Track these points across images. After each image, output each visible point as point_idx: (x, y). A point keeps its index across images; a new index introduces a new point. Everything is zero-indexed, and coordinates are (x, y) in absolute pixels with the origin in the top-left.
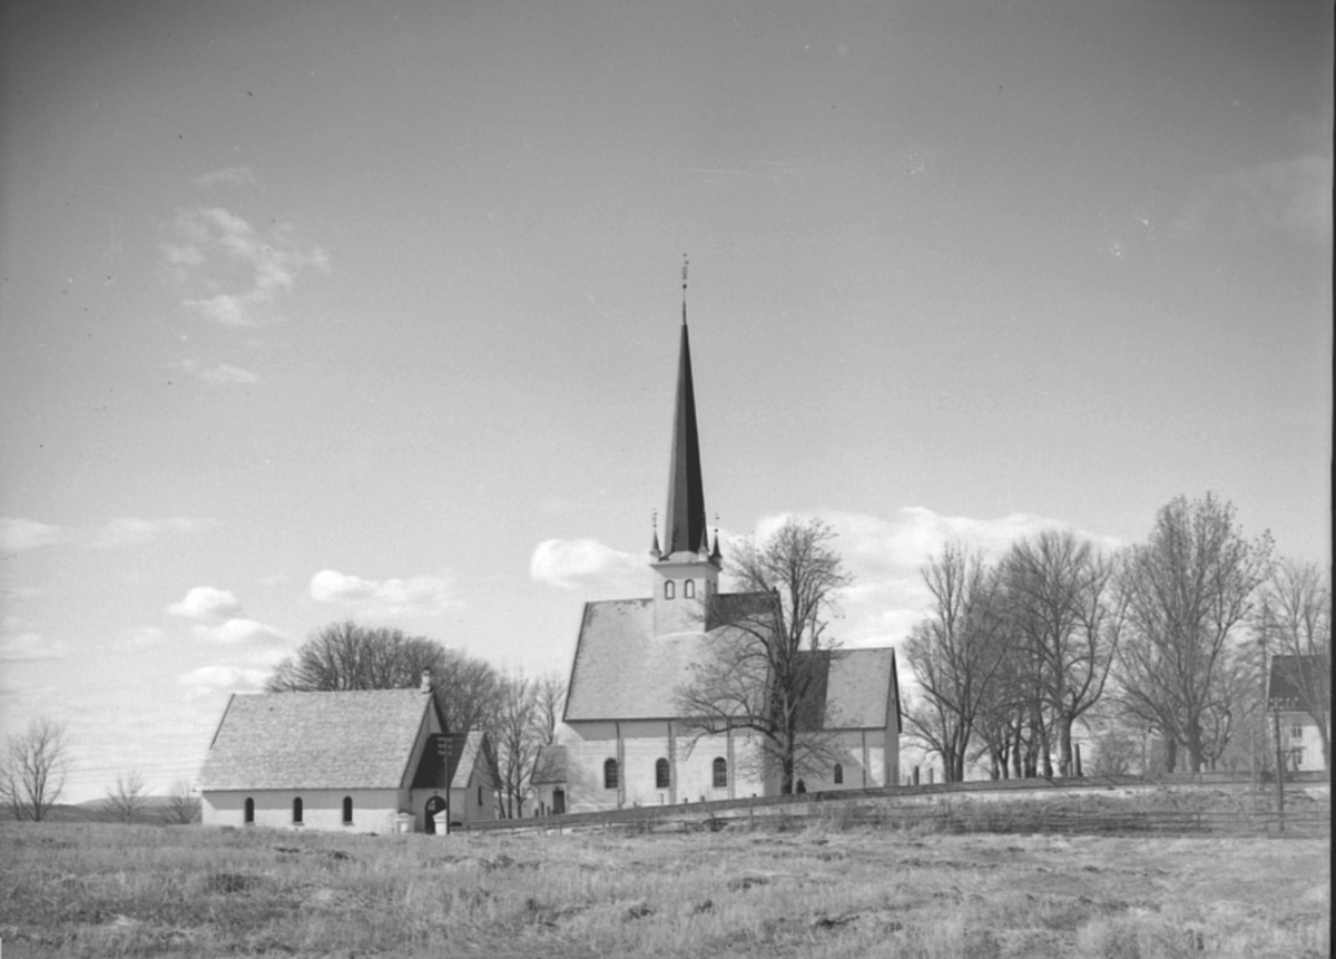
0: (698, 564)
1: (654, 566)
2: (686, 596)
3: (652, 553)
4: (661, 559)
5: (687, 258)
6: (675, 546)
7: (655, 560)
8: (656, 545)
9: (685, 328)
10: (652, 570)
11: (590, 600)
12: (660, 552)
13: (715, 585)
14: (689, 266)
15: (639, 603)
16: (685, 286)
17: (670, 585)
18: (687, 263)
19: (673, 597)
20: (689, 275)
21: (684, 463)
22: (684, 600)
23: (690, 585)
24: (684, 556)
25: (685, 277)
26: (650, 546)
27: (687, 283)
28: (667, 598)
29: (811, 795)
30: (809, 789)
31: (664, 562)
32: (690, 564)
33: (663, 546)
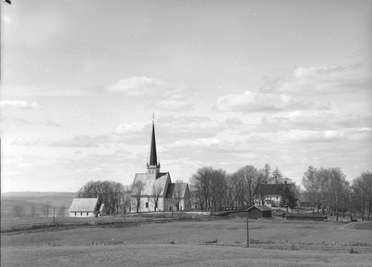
0: (155, 168)
2: (153, 173)
3: (147, 166)
6: (151, 164)
7: (147, 167)
8: (148, 164)
9: (153, 125)
10: (147, 169)
11: (137, 173)
13: (159, 171)
15: (145, 174)
17: (150, 171)
19: (150, 174)
21: (153, 149)
23: (153, 171)
24: (152, 166)
25: (153, 116)
26: (146, 164)
28: (149, 174)
31: (149, 167)
32: (153, 168)
33: (149, 164)
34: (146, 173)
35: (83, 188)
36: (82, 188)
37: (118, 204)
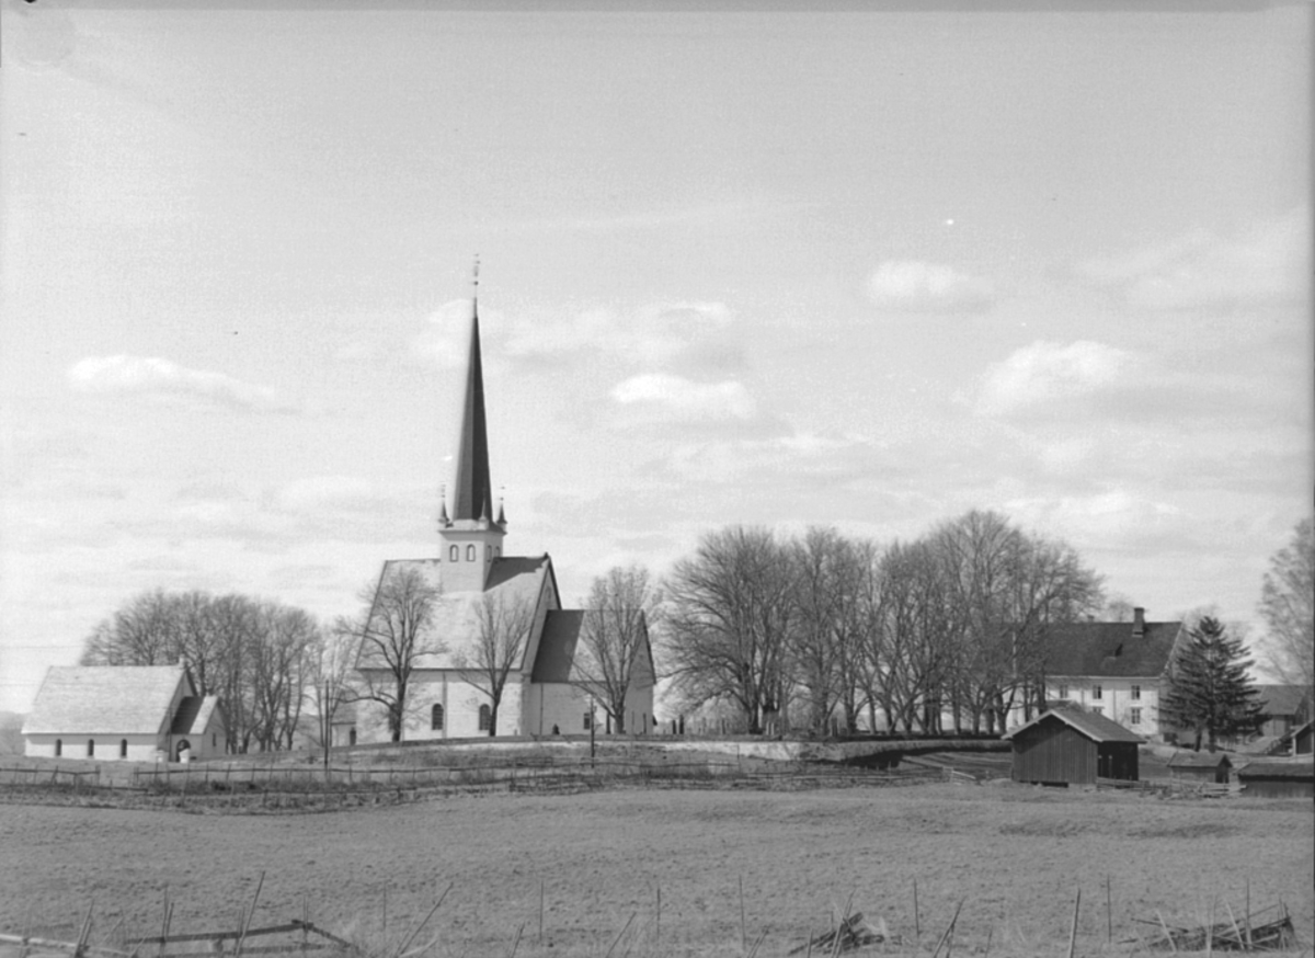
0: (478, 532)
1: (442, 533)
2: (468, 559)
3: (441, 521)
4: (448, 526)
5: (479, 258)
6: (460, 515)
7: (442, 527)
8: (444, 513)
9: (476, 321)
10: (439, 536)
11: (389, 559)
12: (447, 520)
13: (499, 549)
15: (431, 563)
16: (476, 283)
17: (454, 550)
18: (478, 262)
19: (456, 561)
20: (480, 273)
21: (471, 441)
22: (466, 563)
23: (471, 549)
24: (467, 524)
26: (438, 514)
27: (478, 279)
28: (452, 561)
29: (564, 736)
30: (561, 732)
31: (450, 529)
32: (471, 532)
33: (450, 514)
34: (436, 557)
35: (113, 625)
36: (104, 625)
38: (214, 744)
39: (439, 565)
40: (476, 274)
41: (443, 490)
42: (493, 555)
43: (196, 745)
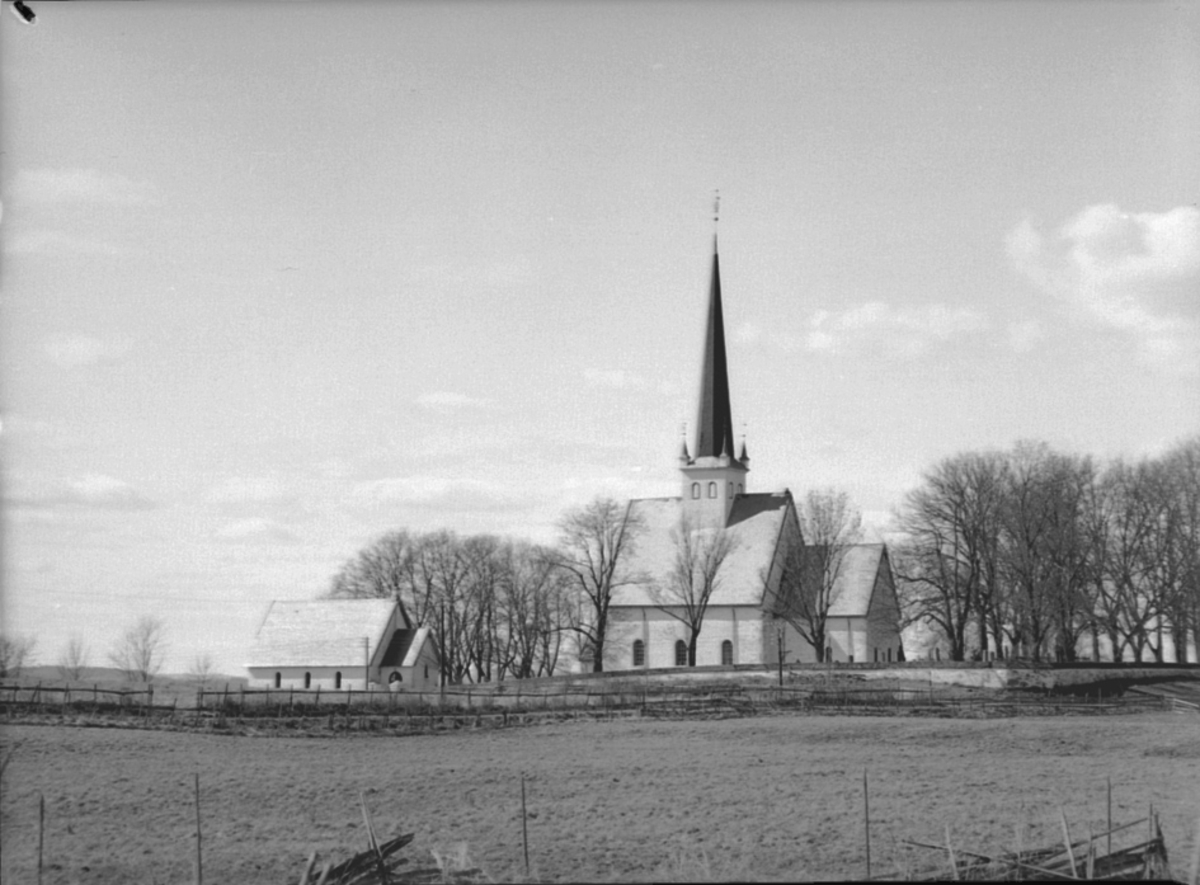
0: (719, 469)
1: (684, 471)
2: (709, 497)
3: (682, 459)
4: (690, 463)
5: (719, 195)
6: (702, 452)
7: (684, 464)
8: (685, 451)
9: (716, 258)
10: (681, 474)
11: (635, 497)
12: (689, 457)
13: (742, 485)
14: (720, 202)
15: (675, 501)
16: (716, 219)
17: (696, 487)
18: (718, 198)
19: (698, 498)
20: (720, 210)
22: (708, 500)
23: (712, 487)
24: (709, 461)
26: (679, 453)
28: (694, 498)
31: (691, 467)
32: (713, 469)
33: (691, 453)
34: (678, 493)
35: (357, 559)
36: (350, 563)
37: (552, 651)
38: (426, 676)
39: (682, 502)
40: (716, 209)
41: (684, 428)
42: (735, 492)
43: (407, 676)
